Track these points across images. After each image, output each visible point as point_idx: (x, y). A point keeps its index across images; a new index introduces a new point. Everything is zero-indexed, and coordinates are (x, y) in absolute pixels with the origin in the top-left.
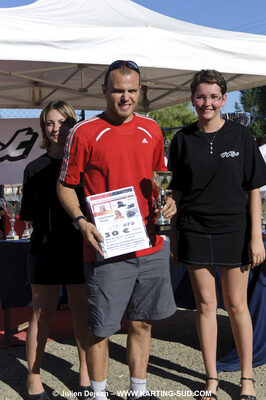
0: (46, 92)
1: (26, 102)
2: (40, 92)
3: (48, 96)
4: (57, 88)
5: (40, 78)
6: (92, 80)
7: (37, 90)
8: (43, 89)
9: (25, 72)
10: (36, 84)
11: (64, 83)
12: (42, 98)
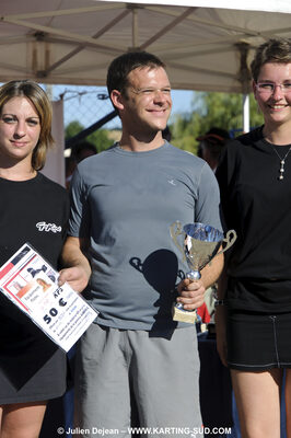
0: (58, 51)
2: (47, 53)
4: (81, 46)
5: (48, 25)
6: (158, 31)
7: (41, 47)
8: (52, 47)
10: (40, 36)
11: (96, 37)
12: (51, 64)
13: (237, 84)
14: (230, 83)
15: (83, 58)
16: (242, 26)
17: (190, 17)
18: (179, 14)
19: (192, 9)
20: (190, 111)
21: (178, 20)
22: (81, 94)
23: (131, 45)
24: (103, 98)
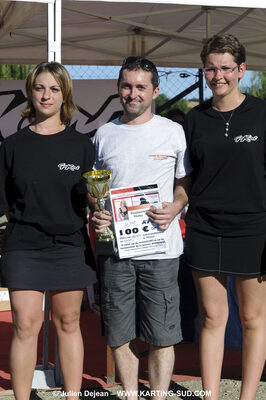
0: (151, 42)
1: (118, 55)
2: (143, 43)
4: (168, 38)
5: (144, 23)
6: (226, 26)
7: (138, 39)
8: (147, 39)
9: (129, 16)
10: (138, 31)
11: (179, 31)
12: (146, 51)
15: (169, 47)
17: (250, 15)
18: (241, 13)
19: (251, 9)
20: (250, 86)
21: (241, 18)
22: (167, 74)
23: (205, 37)
24: (184, 76)
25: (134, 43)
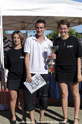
0: (26, 25)
1: (20, 28)
3: (27, 26)
4: (30, 23)
5: (24, 20)
7: (23, 24)
8: (25, 24)
9: (20, 19)
10: (23, 22)
11: (32, 22)
13: (57, 29)
14: (56, 29)
15: (30, 25)
16: (58, 19)
18: (46, 17)
21: (46, 18)
24: (34, 32)
25: (22, 25)
